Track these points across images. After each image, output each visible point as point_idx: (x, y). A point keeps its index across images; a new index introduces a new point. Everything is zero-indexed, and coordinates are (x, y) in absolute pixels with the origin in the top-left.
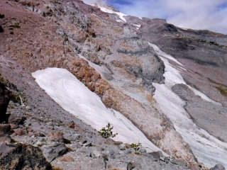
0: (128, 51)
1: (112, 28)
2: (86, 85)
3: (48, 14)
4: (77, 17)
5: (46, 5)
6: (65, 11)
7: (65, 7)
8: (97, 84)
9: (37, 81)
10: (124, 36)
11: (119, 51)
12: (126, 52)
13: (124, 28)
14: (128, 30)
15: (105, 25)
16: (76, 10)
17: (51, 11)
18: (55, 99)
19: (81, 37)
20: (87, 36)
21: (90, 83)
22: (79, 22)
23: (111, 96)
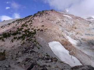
0: (90, 34)
1: (84, 25)
2: (64, 47)
3: (58, 22)
4: (69, 22)
5: (58, 20)
6: (64, 21)
7: (64, 20)
8: (69, 47)
9: (49, 45)
10: (89, 28)
11: (86, 34)
12: (89, 35)
13: (90, 24)
14: (91, 25)
15: (81, 24)
16: (68, 20)
17: (59, 21)
18: (52, 50)
19: (69, 30)
20: (72, 29)
21: (66, 47)
22: (69, 24)
23: (74, 52)
